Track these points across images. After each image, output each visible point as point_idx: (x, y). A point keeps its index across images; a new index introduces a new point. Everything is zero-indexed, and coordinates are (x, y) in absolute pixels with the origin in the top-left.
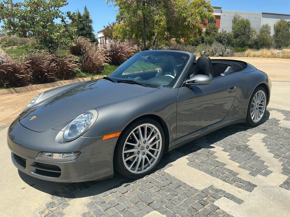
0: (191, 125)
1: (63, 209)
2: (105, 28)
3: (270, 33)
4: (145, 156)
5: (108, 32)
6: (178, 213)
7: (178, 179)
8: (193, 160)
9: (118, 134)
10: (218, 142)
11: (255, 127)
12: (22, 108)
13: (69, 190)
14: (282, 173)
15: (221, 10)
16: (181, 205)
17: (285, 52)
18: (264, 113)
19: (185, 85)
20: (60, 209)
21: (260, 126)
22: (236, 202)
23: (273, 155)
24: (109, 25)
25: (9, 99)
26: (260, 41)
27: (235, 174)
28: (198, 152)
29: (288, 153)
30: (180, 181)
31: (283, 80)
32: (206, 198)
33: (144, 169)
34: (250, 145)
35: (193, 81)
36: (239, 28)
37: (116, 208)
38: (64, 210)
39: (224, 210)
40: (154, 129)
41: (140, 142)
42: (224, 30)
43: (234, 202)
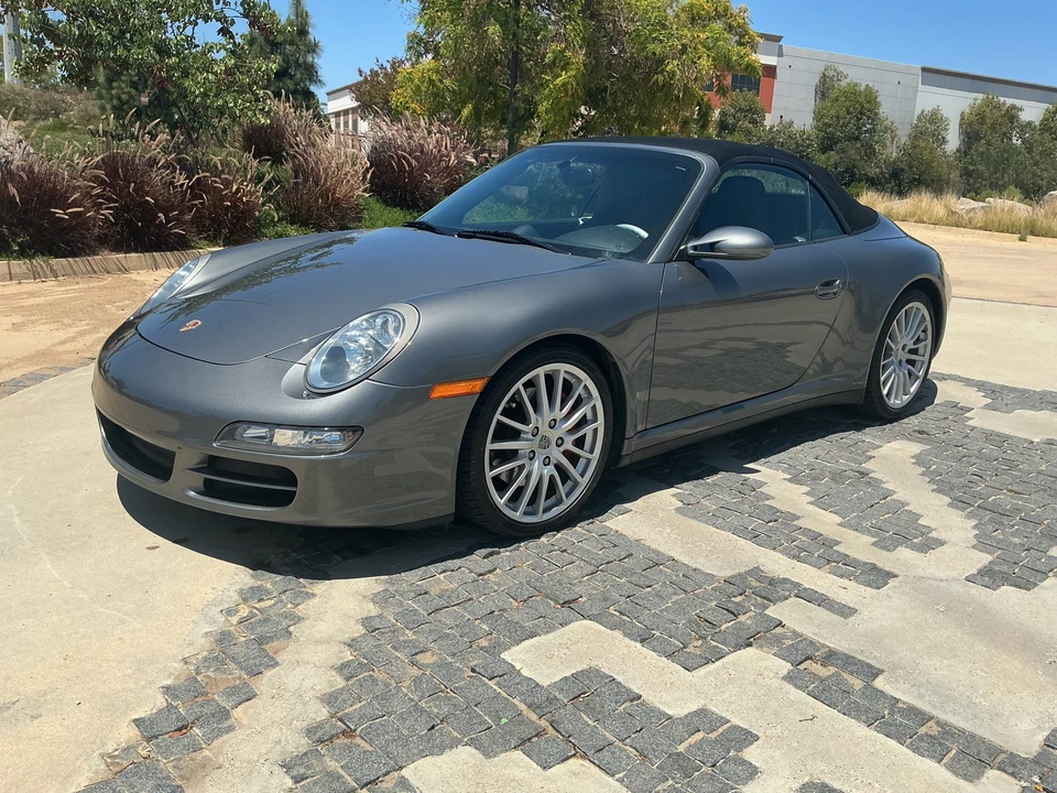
0: (684, 400)
1: (296, 605)
2: (362, 79)
3: (944, 141)
4: (549, 471)
5: (373, 93)
6: (658, 628)
7: (649, 548)
8: (693, 500)
9: (478, 386)
10: (774, 459)
11: (891, 421)
12: (87, 325)
13: (304, 558)
14: (974, 547)
15: (781, 47)
16: (665, 610)
17: (995, 208)
18: (922, 378)
19: (683, 256)
20: (285, 606)
21: (906, 420)
22: (833, 612)
23: (948, 500)
24: (376, 68)
25: (32, 294)
26: (911, 167)
27: (829, 544)
28: (710, 480)
29: (994, 497)
30: (657, 553)
31: (984, 294)
32: (739, 599)
33: (546, 510)
34: (874, 472)
35: (712, 246)
36: (838, 117)
37: (465, 609)
38: (300, 607)
39: (799, 629)
40: (582, 385)
41: (540, 420)
42: (786, 119)
43: (826, 612)
